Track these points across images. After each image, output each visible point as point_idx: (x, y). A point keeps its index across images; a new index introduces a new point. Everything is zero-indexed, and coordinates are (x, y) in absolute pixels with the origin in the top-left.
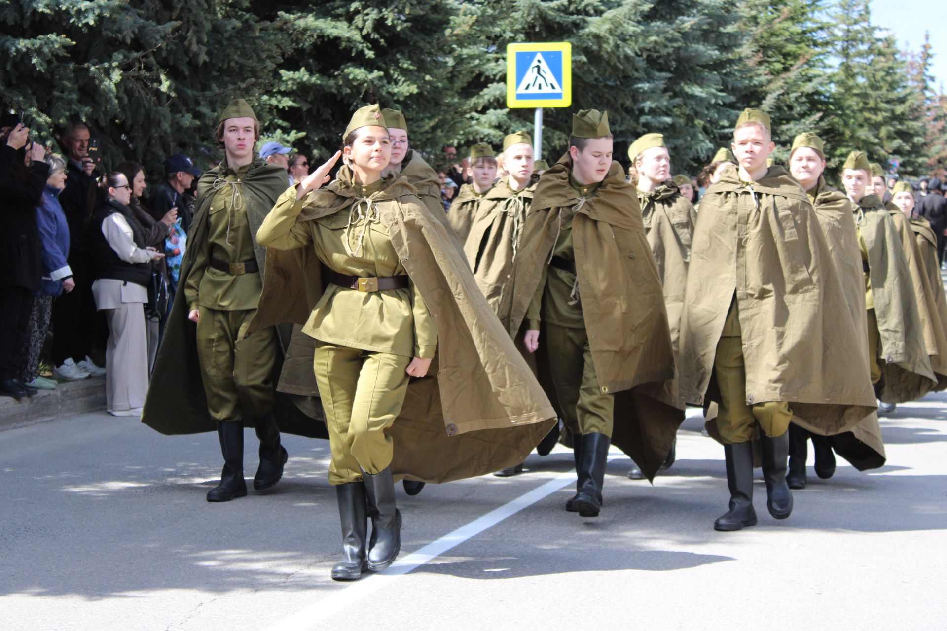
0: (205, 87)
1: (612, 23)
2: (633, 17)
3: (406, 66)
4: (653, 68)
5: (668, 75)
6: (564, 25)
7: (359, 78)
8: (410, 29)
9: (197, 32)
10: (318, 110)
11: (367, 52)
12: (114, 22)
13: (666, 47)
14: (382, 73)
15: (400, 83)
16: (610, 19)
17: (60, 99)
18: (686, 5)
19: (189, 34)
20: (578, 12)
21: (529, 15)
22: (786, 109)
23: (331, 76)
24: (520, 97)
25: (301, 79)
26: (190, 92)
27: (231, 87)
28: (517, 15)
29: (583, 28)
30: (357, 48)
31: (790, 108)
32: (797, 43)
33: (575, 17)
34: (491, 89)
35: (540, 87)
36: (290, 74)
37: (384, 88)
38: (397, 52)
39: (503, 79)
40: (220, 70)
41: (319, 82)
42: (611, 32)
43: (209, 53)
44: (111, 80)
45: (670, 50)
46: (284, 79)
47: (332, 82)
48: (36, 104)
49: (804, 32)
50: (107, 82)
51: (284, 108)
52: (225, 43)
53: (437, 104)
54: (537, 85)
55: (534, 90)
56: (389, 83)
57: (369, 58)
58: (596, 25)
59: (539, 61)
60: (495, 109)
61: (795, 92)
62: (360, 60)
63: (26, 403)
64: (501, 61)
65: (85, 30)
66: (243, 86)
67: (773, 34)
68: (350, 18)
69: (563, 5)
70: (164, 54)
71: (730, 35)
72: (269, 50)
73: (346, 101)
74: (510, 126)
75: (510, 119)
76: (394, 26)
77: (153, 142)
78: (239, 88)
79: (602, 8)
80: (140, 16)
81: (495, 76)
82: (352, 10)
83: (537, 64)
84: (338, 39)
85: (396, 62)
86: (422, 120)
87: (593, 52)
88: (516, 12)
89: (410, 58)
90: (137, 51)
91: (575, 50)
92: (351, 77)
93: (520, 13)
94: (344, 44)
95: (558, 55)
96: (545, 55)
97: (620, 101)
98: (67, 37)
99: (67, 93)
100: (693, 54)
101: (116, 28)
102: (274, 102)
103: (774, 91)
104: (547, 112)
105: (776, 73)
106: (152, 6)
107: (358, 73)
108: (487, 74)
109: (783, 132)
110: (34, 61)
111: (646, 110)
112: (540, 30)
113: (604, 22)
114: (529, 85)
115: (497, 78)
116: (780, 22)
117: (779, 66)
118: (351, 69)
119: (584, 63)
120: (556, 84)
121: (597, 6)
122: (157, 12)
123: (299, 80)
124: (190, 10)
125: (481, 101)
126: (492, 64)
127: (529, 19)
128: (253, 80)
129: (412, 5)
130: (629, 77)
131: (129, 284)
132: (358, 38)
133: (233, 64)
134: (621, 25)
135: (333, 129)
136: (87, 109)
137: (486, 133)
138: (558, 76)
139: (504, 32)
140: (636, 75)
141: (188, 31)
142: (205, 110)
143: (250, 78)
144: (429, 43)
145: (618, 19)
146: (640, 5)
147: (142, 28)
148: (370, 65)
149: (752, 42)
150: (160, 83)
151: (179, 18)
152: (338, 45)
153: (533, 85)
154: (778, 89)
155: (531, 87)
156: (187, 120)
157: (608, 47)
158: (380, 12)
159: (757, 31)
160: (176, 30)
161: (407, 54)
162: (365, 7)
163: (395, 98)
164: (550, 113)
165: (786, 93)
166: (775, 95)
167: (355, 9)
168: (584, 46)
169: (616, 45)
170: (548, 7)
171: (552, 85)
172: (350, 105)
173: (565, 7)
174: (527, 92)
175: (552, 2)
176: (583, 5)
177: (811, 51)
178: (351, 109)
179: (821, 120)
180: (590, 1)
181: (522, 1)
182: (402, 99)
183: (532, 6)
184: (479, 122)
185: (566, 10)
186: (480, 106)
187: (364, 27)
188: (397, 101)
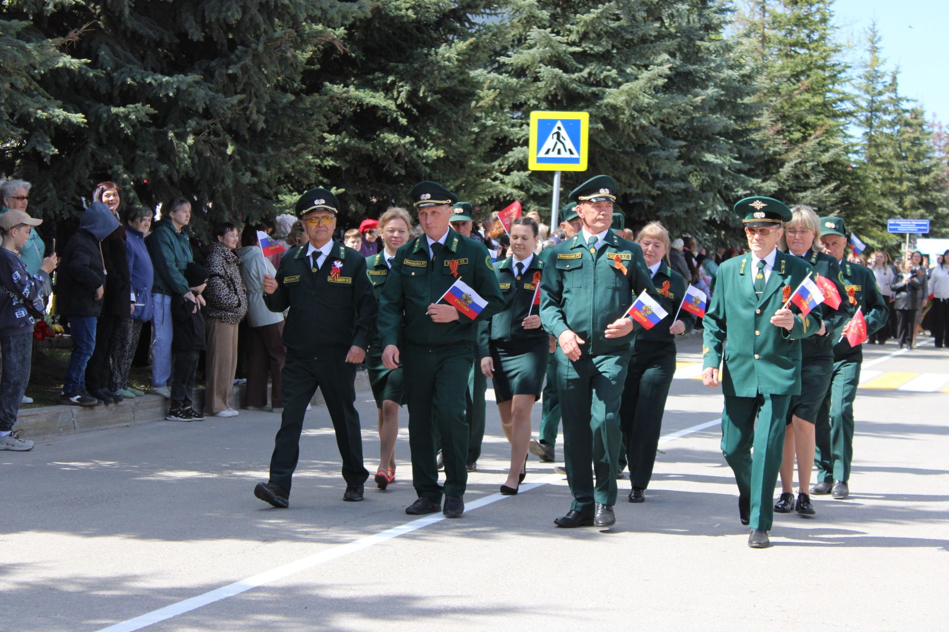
0: (262, 150)
1: (628, 95)
2: (647, 90)
3: (434, 133)
4: (668, 136)
5: (683, 143)
6: (584, 94)
7: (393, 142)
8: (440, 100)
9: (258, 104)
10: (356, 169)
11: (400, 119)
12: (190, 94)
13: (678, 118)
14: (413, 139)
15: (429, 148)
16: (627, 91)
17: (142, 157)
18: (702, 79)
19: (251, 105)
20: (598, 84)
21: (552, 84)
22: (803, 178)
23: (367, 140)
24: (540, 160)
25: (343, 142)
26: (248, 153)
27: (284, 150)
28: (540, 84)
29: (602, 99)
30: (392, 116)
31: (807, 176)
32: (816, 113)
33: (594, 89)
34: (515, 152)
35: (559, 152)
36: (333, 137)
37: (415, 152)
38: (427, 120)
39: (526, 143)
40: (275, 136)
41: (357, 145)
42: (628, 103)
43: (266, 121)
44: (186, 142)
45: (683, 121)
46: (327, 141)
47: (369, 146)
48: (122, 162)
49: (825, 105)
50: (182, 144)
51: (326, 166)
52: (280, 112)
53: (462, 166)
54: (556, 150)
55: (553, 155)
56: (419, 147)
57: (403, 125)
58: (614, 97)
59: (559, 128)
60: (518, 171)
61: (812, 161)
62: (394, 127)
64: (525, 126)
65: (165, 100)
66: (295, 149)
67: (793, 105)
68: (388, 89)
69: (583, 77)
70: (229, 122)
71: (746, 106)
72: (318, 120)
73: (380, 162)
74: (532, 187)
75: (531, 180)
76: (425, 97)
77: (217, 195)
78: (291, 152)
79: (620, 80)
80: (210, 89)
81: (519, 139)
82: (389, 82)
83: (557, 130)
84: (375, 108)
86: (448, 181)
87: (610, 121)
88: (540, 81)
89: (438, 126)
90: (208, 119)
91: (593, 119)
92: (386, 141)
93: (544, 83)
94: (380, 113)
95: (577, 123)
96: (564, 122)
97: (636, 166)
98: (151, 107)
99: (147, 153)
100: (706, 124)
101: (191, 99)
102: (318, 161)
103: (792, 160)
104: (565, 175)
105: (793, 143)
106: (220, 80)
107: (393, 138)
108: (512, 137)
110: (123, 125)
111: (661, 176)
112: (562, 99)
113: (620, 94)
114: (549, 150)
115: (521, 142)
116: (800, 94)
117: (797, 135)
118: (386, 135)
119: (601, 130)
120: (574, 150)
121: (615, 78)
122: (224, 86)
123: (339, 143)
124: (252, 85)
125: (506, 162)
126: (517, 129)
127: (552, 88)
128: (303, 145)
130: (644, 145)
132: (393, 107)
133: (286, 131)
134: (637, 98)
135: (368, 186)
136: (165, 167)
137: (508, 192)
138: (576, 142)
139: (529, 100)
140: (650, 143)
141: (250, 102)
142: (261, 169)
143: (300, 143)
144: (456, 113)
145: (634, 92)
146: (654, 80)
147: (212, 99)
148: (403, 132)
149: (772, 112)
150: (227, 147)
151: (243, 91)
152: (375, 113)
153: (553, 150)
154: (795, 158)
155: (551, 151)
156: (247, 178)
157: (624, 118)
158: (414, 84)
159: (776, 101)
160: (241, 102)
161: (436, 121)
163: (424, 161)
164: (569, 176)
165: (804, 162)
166: (792, 164)
167: (392, 81)
168: (602, 116)
169: (632, 116)
170: (570, 78)
171: (570, 151)
172: (384, 166)
173: (586, 79)
174: (547, 156)
175: (573, 73)
176: (602, 77)
177: (831, 122)
178: (385, 169)
179: (836, 189)
180: (608, 73)
181: (546, 71)
182: (430, 162)
183: (555, 76)
184: (503, 182)
185: (586, 82)
186: (504, 167)
187: (398, 98)
188: (426, 164)
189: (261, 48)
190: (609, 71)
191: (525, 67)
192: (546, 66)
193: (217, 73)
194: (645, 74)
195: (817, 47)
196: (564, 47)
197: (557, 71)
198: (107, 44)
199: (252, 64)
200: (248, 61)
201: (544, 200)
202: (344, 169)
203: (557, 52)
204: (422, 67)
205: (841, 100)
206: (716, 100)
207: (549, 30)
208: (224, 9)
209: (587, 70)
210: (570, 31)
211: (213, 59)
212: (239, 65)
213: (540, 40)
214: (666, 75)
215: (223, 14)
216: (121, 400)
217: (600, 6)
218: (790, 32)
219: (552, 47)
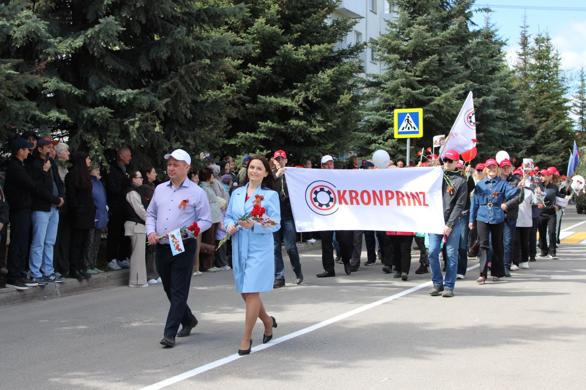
1: (445, 100)
2: (455, 96)
3: (318, 119)
6: (424, 100)
7: (295, 125)
8: (320, 101)
11: (300, 112)
12: (136, 100)
14: (305, 122)
15: (317, 127)
17: (110, 136)
18: (486, 91)
19: (180, 104)
20: (431, 95)
22: (546, 138)
23: (283, 124)
24: (400, 133)
25: (268, 126)
26: (184, 132)
28: (402, 97)
29: (432, 102)
30: (296, 111)
32: (552, 108)
33: (429, 97)
35: (409, 128)
36: (263, 123)
37: (307, 129)
38: (315, 112)
39: (393, 125)
40: (201, 121)
41: (277, 127)
42: (444, 103)
44: (134, 126)
46: (260, 126)
47: (283, 127)
48: (98, 139)
49: (556, 104)
50: (132, 127)
51: (261, 139)
52: (204, 108)
54: (407, 128)
56: (311, 127)
57: (301, 115)
58: (438, 101)
59: (408, 117)
60: (391, 139)
61: (550, 130)
62: (297, 116)
63: (85, 282)
65: (122, 104)
66: (207, 129)
67: (542, 105)
68: (293, 97)
70: (169, 114)
71: (514, 105)
73: (291, 135)
75: (399, 143)
76: (312, 100)
80: (155, 96)
82: (293, 93)
84: (286, 107)
85: (315, 117)
87: (437, 113)
88: (401, 95)
89: (322, 116)
91: (425, 112)
93: (403, 96)
94: (290, 109)
95: (417, 114)
96: (410, 113)
98: (109, 108)
99: (114, 133)
102: (257, 136)
103: (540, 130)
104: (412, 139)
105: (540, 122)
107: (294, 122)
109: (545, 148)
110: (95, 120)
113: (441, 99)
114: (404, 128)
116: (545, 99)
117: (544, 119)
118: (292, 121)
119: (433, 118)
120: (416, 127)
121: (439, 92)
125: (386, 135)
126: (390, 119)
127: (407, 98)
129: (320, 90)
131: (138, 224)
132: (296, 106)
133: (207, 119)
134: (449, 100)
136: (123, 141)
138: (417, 123)
139: (396, 104)
141: (180, 103)
142: (189, 141)
144: (331, 108)
146: (458, 91)
147: (152, 102)
148: (300, 118)
149: (531, 109)
150: (155, 127)
152: (288, 110)
154: (542, 129)
155: (405, 129)
157: (445, 110)
158: (306, 94)
159: (532, 103)
161: (320, 113)
162: (300, 91)
165: (546, 131)
166: (541, 131)
167: (295, 93)
168: (432, 110)
169: (447, 109)
170: (416, 93)
171: (414, 127)
172: (292, 137)
173: (423, 92)
174: (403, 131)
175: (418, 90)
176: (433, 91)
177: (560, 112)
178: (293, 139)
179: (563, 142)
180: (436, 90)
181: (403, 90)
182: (316, 134)
183: (408, 93)
184: (383, 144)
185: (425, 94)
186: (385, 138)
187: (299, 101)
188: (314, 135)
189: (183, 72)
190: (436, 88)
191: (395, 89)
192: (403, 87)
193: (160, 87)
194: (453, 89)
195: (552, 78)
196: (412, 78)
197: (409, 89)
198: (97, 75)
199: (178, 81)
200: (176, 80)
201: (404, 152)
202: (271, 139)
203: (410, 80)
204: (310, 85)
205: (565, 102)
206: (494, 101)
207: (404, 70)
208: (160, 51)
209: (424, 88)
210: (416, 70)
211: (159, 80)
212: (170, 82)
213: (400, 75)
214: (463, 88)
215: (159, 54)
216: (90, 277)
217: (430, 57)
218: (539, 72)
219: (406, 78)
